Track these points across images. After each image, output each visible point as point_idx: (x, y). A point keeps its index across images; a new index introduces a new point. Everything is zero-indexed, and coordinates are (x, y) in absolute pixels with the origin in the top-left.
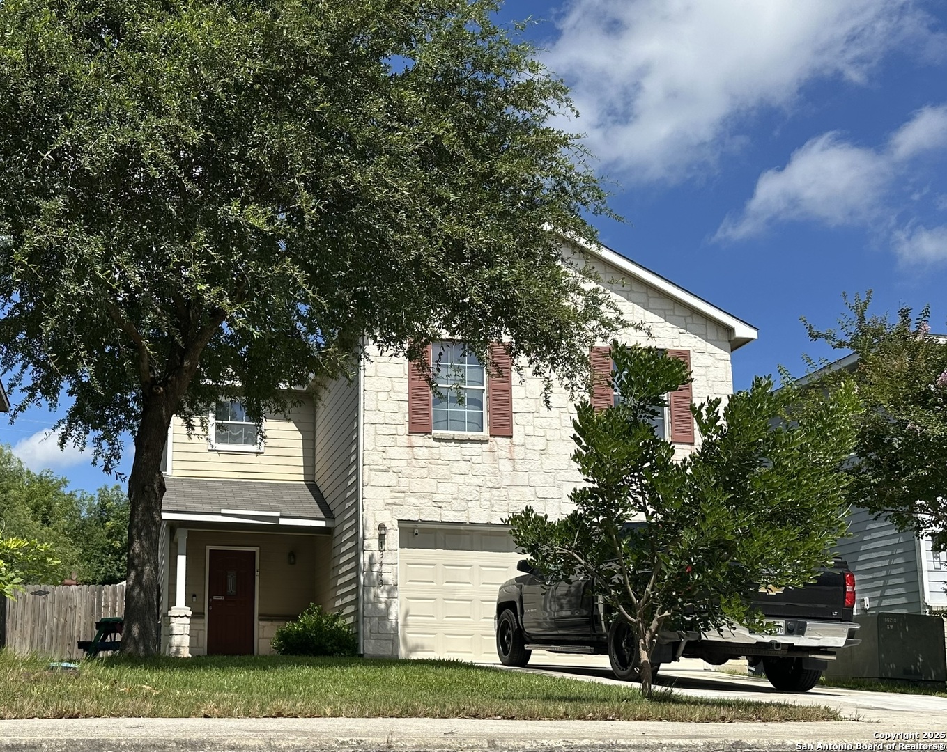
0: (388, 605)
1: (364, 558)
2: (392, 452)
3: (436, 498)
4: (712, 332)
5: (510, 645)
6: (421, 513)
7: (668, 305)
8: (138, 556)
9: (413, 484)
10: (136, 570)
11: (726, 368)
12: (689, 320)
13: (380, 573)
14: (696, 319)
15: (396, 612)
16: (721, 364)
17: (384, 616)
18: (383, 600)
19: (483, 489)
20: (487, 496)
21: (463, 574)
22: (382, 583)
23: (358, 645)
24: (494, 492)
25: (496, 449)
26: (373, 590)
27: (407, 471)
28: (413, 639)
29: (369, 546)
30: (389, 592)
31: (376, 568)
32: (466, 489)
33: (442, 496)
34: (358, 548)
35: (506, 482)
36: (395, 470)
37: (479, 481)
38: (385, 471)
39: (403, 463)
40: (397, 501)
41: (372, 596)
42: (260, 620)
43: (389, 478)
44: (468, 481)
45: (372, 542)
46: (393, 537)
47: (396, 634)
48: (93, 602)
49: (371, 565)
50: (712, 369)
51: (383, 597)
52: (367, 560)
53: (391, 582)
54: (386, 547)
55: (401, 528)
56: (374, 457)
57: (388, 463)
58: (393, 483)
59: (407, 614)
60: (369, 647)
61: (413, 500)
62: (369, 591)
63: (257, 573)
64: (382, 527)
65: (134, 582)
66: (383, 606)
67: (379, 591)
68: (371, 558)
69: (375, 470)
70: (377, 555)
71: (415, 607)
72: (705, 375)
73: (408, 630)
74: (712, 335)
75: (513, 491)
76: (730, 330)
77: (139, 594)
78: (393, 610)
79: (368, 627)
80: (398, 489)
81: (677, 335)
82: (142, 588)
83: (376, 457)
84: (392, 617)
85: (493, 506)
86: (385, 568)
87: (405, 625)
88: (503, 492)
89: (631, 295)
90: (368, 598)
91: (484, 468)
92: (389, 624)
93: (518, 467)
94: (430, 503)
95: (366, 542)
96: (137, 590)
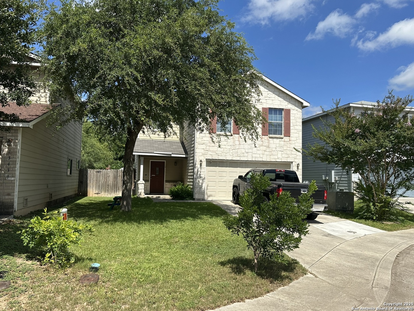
0: (202, 184)
1: (196, 170)
2: (205, 139)
3: (217, 152)
4: (297, 104)
5: (236, 198)
6: (212, 157)
7: (285, 95)
8: (126, 181)
9: (210, 148)
10: (125, 185)
11: (300, 114)
12: (291, 100)
13: (200, 175)
14: (293, 100)
15: (204, 186)
16: (299, 113)
17: (201, 187)
18: (201, 183)
19: (231, 150)
20: (232, 152)
21: (224, 174)
22: (200, 177)
23: (193, 195)
24: (234, 150)
25: (234, 138)
26: (198, 179)
27: (209, 144)
28: (209, 193)
29: (197, 167)
30: (202, 180)
31: (199, 173)
32: (226, 150)
33: (219, 152)
34: (194, 166)
35: (237, 147)
36: (205, 144)
37: (229, 147)
38: (202, 144)
39: (208, 142)
40: (206, 153)
41: (197, 181)
42: (166, 182)
43: (203, 146)
44: (226, 147)
45: (198, 165)
46: (204, 164)
47: (204, 192)
48: (115, 175)
49: (198, 172)
50: (296, 114)
51: (201, 181)
52: (196, 171)
53: (203, 177)
54: (202, 167)
55: (206, 161)
56: (199, 140)
57: (203, 142)
58: (205, 148)
59: (208, 186)
60: (196, 196)
61: (210, 153)
62: (197, 180)
63: (165, 168)
64: (201, 161)
65: (125, 188)
66: (200, 184)
67: (200, 180)
68: (198, 170)
69: (199, 144)
70: (199, 169)
71: (210, 184)
72: (294, 116)
73: (208, 191)
74: (297, 105)
75: (239, 151)
76: (302, 103)
77: (126, 192)
78: (203, 185)
79: (196, 191)
80: (206, 150)
81: (287, 104)
82: (127, 190)
83: (200, 140)
84: (203, 187)
85: (233, 155)
86: (201, 173)
87: (207, 189)
88: (236, 151)
89: (275, 92)
90: (197, 182)
91: (231, 143)
92: (202, 189)
93: (241, 143)
94: (215, 154)
95: (196, 165)
96: (125, 191)
